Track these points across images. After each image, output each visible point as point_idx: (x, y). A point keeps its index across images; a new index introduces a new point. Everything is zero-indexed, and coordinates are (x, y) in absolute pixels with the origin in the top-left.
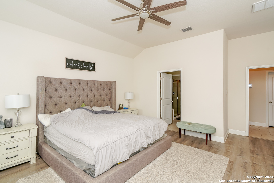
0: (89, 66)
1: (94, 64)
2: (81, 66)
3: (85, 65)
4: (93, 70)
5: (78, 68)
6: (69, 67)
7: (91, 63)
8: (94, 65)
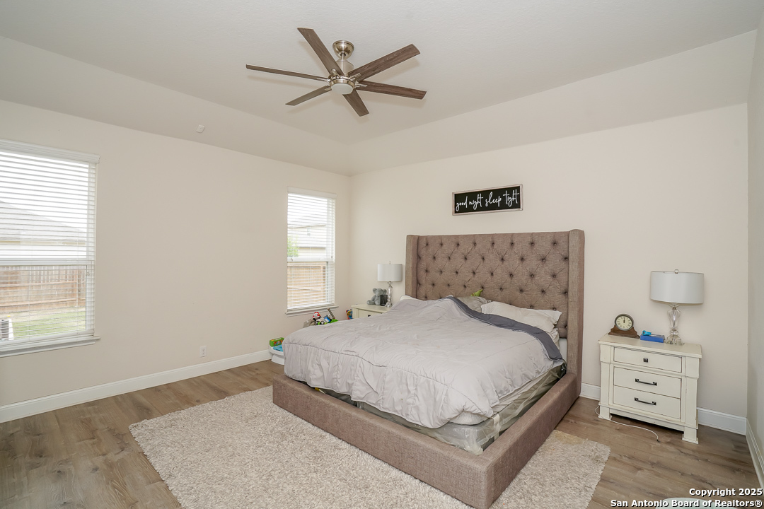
0: (504, 198)
1: (518, 188)
2: (483, 202)
3: (495, 197)
4: (516, 205)
5: (480, 209)
6: (463, 210)
7: (510, 190)
8: (519, 191)
